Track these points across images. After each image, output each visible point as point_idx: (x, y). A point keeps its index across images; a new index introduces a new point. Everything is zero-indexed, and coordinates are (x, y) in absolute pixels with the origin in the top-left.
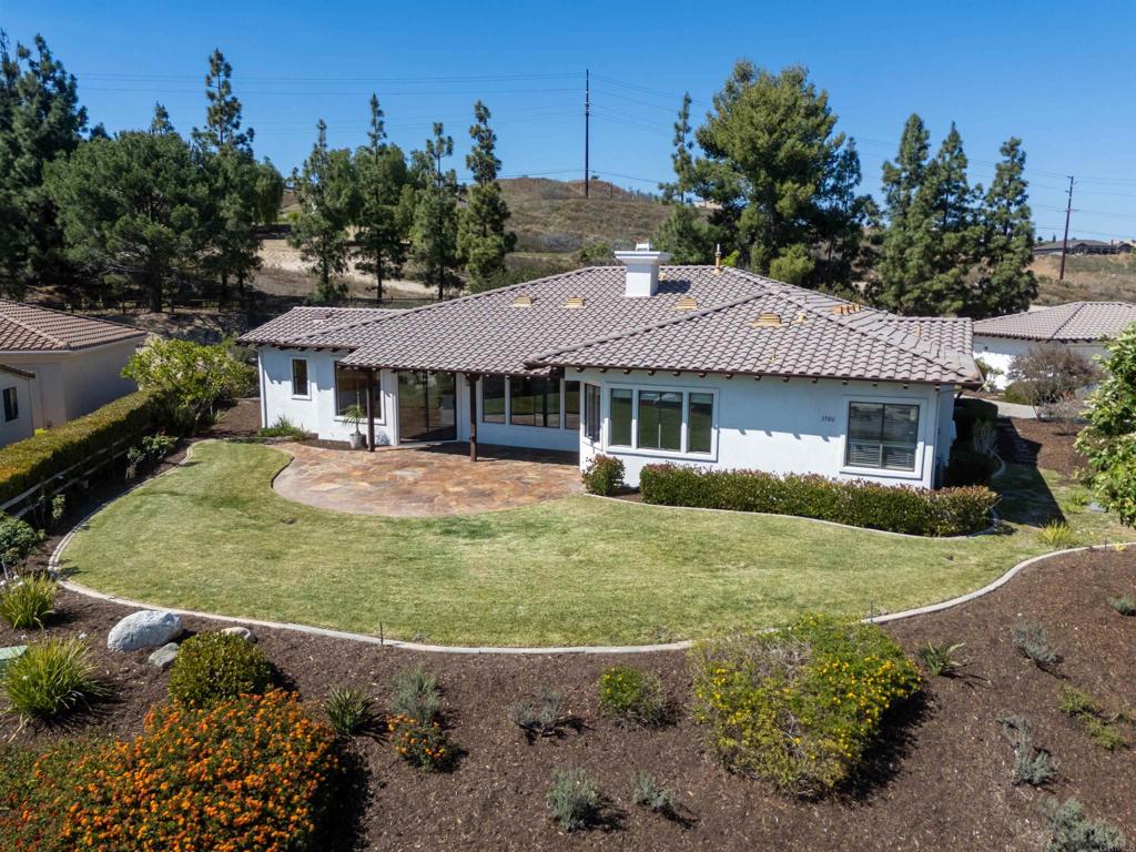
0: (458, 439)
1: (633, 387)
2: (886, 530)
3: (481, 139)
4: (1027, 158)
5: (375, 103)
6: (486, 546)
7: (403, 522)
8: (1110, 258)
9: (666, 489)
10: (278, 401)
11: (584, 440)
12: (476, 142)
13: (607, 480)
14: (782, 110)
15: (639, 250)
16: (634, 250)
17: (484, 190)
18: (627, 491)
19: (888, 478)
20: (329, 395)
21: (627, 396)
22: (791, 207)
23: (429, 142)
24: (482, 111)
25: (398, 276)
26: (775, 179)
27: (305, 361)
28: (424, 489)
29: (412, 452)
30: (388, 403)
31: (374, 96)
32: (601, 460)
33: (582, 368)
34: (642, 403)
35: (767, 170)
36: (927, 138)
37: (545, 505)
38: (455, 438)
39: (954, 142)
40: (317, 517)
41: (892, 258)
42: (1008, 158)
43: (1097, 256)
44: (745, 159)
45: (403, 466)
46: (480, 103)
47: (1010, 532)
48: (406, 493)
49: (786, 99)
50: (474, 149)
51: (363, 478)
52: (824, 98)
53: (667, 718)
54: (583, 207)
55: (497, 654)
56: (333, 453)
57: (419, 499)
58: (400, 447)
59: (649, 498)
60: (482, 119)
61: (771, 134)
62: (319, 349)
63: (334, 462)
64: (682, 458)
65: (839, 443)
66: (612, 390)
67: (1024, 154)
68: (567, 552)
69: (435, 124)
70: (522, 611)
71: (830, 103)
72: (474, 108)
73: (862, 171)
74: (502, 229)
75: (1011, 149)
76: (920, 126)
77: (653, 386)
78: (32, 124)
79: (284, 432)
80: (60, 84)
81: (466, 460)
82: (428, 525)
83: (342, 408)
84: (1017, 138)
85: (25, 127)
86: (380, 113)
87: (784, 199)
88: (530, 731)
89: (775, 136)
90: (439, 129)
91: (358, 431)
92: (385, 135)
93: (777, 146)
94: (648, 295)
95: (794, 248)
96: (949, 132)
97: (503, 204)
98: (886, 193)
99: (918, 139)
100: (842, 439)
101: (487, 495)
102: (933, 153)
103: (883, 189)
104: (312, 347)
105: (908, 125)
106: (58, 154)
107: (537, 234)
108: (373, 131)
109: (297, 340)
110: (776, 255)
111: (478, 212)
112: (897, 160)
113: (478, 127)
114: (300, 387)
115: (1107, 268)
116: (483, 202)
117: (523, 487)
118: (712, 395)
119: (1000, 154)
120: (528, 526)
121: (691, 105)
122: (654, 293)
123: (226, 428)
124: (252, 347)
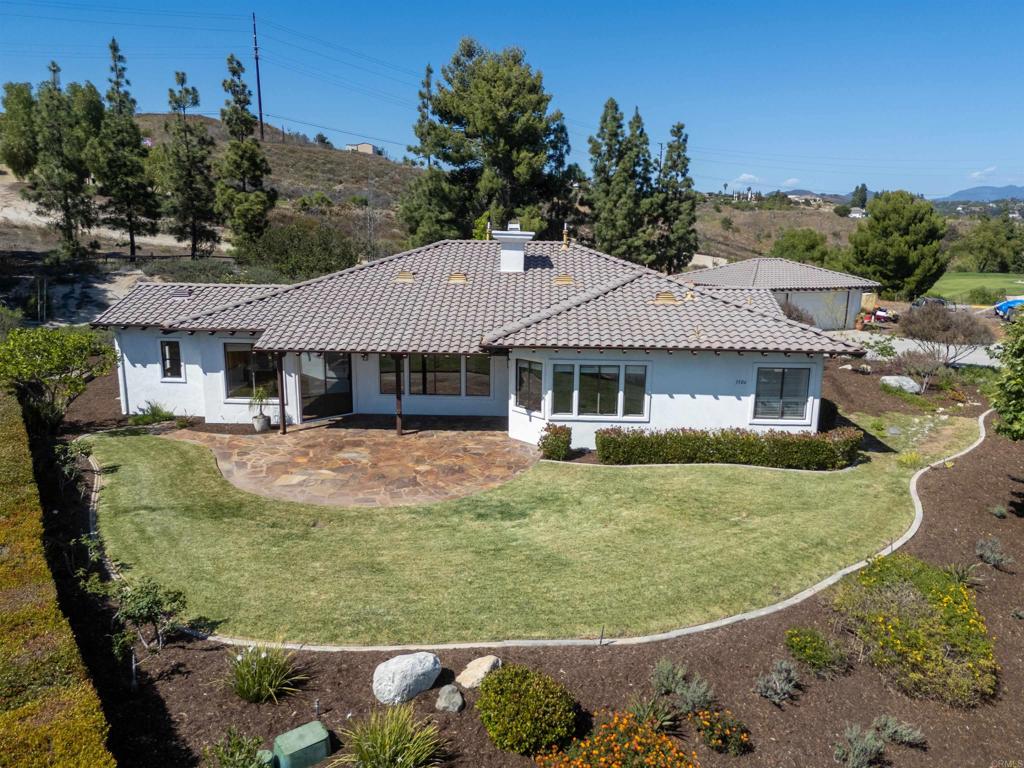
0: (355, 412)
2: (801, 469)
3: (234, 93)
4: (688, 140)
5: (114, 48)
9: (618, 450)
10: (143, 386)
11: (516, 410)
12: (230, 97)
15: (511, 229)
16: (506, 230)
17: (243, 146)
18: (580, 455)
20: (218, 379)
21: (568, 370)
22: (527, 174)
23: (171, 91)
24: (235, 65)
25: (154, 231)
26: (512, 148)
27: (177, 343)
30: (291, 384)
31: (114, 40)
32: (556, 430)
34: (583, 376)
35: (505, 139)
36: (622, 118)
38: (351, 411)
39: (637, 121)
41: (605, 219)
42: (676, 138)
44: (487, 128)
46: (232, 56)
47: (868, 459)
49: (516, 78)
50: (228, 103)
51: (315, 464)
52: (539, 77)
55: (689, 635)
58: (305, 425)
59: (606, 459)
60: (235, 72)
61: (508, 106)
64: (621, 421)
65: (749, 401)
66: (555, 366)
67: (687, 136)
69: (177, 74)
71: (544, 84)
72: (226, 61)
73: (570, 143)
74: (261, 184)
75: (678, 130)
76: (616, 109)
77: (594, 361)
82: (454, 511)
83: (238, 389)
84: (682, 122)
86: (121, 58)
87: (521, 166)
89: (511, 109)
90: (182, 79)
91: (261, 414)
92: (128, 82)
93: (512, 119)
94: (522, 271)
95: (528, 209)
96: (634, 114)
97: (263, 160)
98: (594, 164)
99: (615, 119)
100: (753, 396)
102: (627, 131)
103: (592, 160)
104: (204, 331)
105: (606, 107)
108: (113, 76)
109: (181, 323)
111: (238, 166)
112: (598, 136)
113: (232, 81)
114: (173, 370)
116: (242, 157)
118: (646, 367)
119: (670, 134)
120: (542, 500)
121: (432, 75)
122: (526, 268)
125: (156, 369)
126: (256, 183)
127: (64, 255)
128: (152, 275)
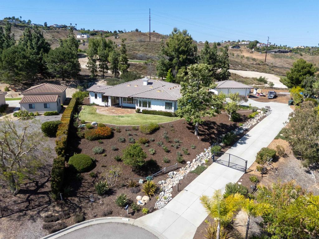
1: (142, 100)
6: (123, 118)
7: (114, 116)
8: (286, 54)
9: (145, 112)
10: (92, 100)
11: (136, 106)
13: (138, 111)
14: (180, 41)
18: (141, 113)
19: (168, 111)
20: (101, 99)
26: (179, 54)
27: (97, 94)
28: (115, 112)
29: (113, 107)
30: (110, 100)
32: (138, 109)
33: (135, 97)
34: (143, 102)
37: (131, 114)
38: (119, 105)
39: (215, 46)
40: (104, 115)
43: (282, 54)
45: (112, 109)
48: (113, 113)
51: (107, 111)
53: (137, 130)
54: (148, 45)
56: (102, 108)
57: (115, 113)
59: (143, 113)
62: (100, 93)
63: (103, 109)
64: (147, 109)
65: (164, 107)
66: (139, 100)
68: (132, 119)
70: (126, 123)
76: (207, 43)
77: (144, 100)
78: (37, 44)
79: (94, 104)
80: (40, 35)
81: (121, 108)
82: (117, 116)
83: (103, 101)
85: (35, 44)
87: (181, 58)
88: (126, 130)
89: (179, 46)
91: (105, 104)
93: (179, 48)
94: (146, 85)
99: (207, 46)
100: (165, 106)
101: (124, 113)
104: (98, 92)
106: (41, 49)
107: (137, 54)
110: (180, 68)
111: (122, 60)
112: (204, 50)
114: (96, 98)
115: (284, 57)
116: (123, 58)
117: (128, 112)
118: (151, 101)
120: (128, 116)
123: (85, 103)
124: (88, 92)
125: (94, 97)
126: (126, 63)
127: (92, 77)
128: (105, 81)
